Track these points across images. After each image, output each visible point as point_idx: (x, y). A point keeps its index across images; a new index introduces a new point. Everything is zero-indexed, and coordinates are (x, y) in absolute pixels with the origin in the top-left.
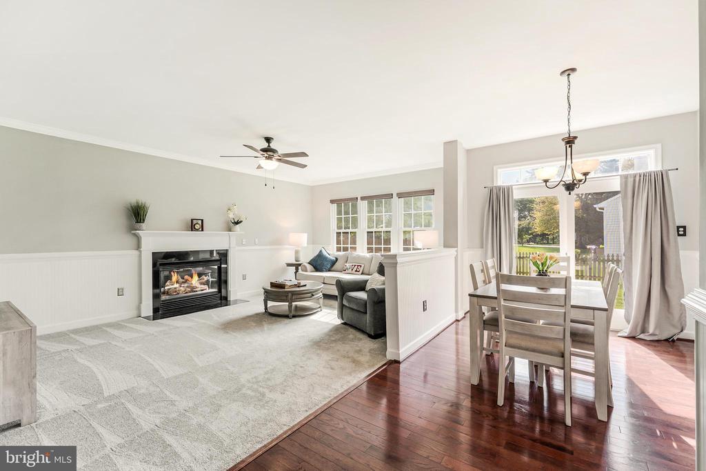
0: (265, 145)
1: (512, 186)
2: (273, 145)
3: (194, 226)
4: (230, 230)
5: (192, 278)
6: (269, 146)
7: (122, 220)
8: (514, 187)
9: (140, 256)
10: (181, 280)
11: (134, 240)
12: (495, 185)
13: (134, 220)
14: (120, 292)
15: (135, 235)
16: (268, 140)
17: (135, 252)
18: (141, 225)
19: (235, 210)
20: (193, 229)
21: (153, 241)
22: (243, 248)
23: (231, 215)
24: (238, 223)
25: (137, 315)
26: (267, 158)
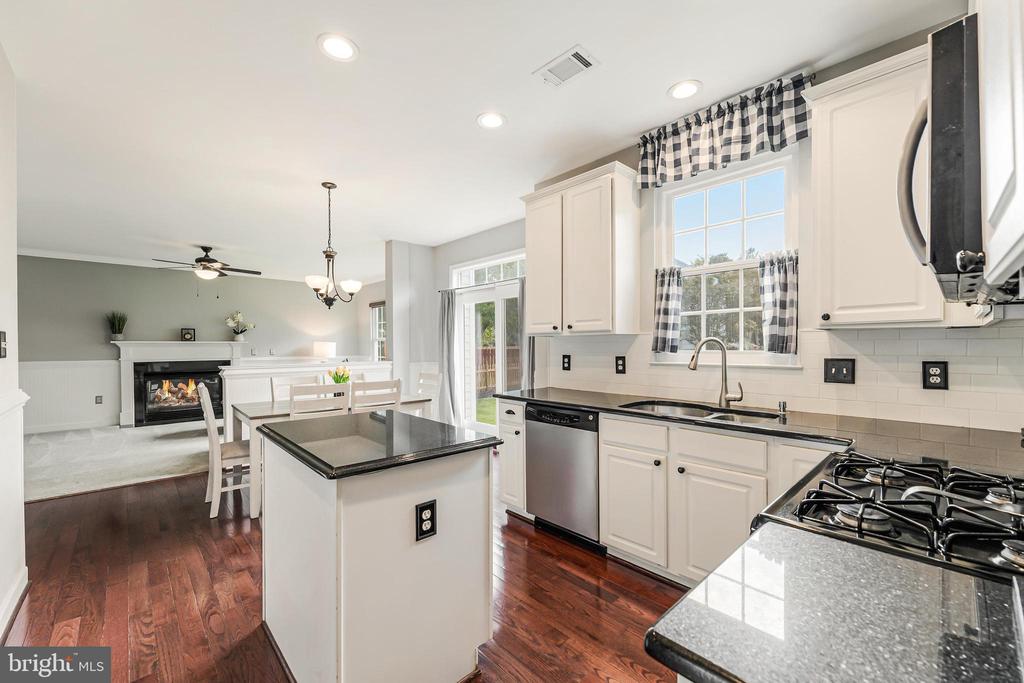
0: (202, 254)
2: (211, 255)
3: (186, 335)
4: (233, 339)
5: (187, 385)
6: (207, 256)
7: (101, 332)
9: (120, 366)
10: (174, 389)
11: (115, 351)
13: (109, 331)
14: (99, 400)
15: (115, 345)
16: (206, 249)
17: (114, 362)
18: (119, 336)
19: (240, 318)
20: (183, 338)
21: (134, 351)
22: (254, 358)
23: (231, 324)
24: (242, 332)
25: (115, 422)
26: (205, 268)
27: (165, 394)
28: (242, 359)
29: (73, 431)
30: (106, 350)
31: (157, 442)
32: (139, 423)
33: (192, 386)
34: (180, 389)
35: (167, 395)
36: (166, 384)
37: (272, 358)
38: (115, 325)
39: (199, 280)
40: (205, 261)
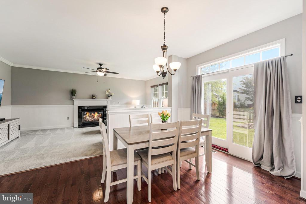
0: (99, 66)
1: (201, 75)
3: (93, 97)
4: (107, 99)
5: (95, 114)
6: (101, 67)
7: (69, 95)
8: (203, 76)
9: (74, 107)
10: (90, 115)
11: (73, 102)
12: (197, 75)
13: (71, 95)
14: (68, 118)
15: (73, 100)
16: (101, 65)
17: (72, 106)
18: (74, 97)
19: (110, 91)
20: (93, 98)
21: (79, 102)
22: (114, 105)
23: (107, 93)
24: (110, 96)
25: (72, 126)
26: (100, 71)
27: (87, 117)
28: (110, 105)
29: (60, 128)
30: (70, 102)
31: (84, 136)
32: (79, 126)
33: (96, 114)
34: (92, 115)
35: (88, 117)
36: (88, 114)
37: (119, 105)
38: (73, 93)
39: (98, 76)
40: (100, 69)
